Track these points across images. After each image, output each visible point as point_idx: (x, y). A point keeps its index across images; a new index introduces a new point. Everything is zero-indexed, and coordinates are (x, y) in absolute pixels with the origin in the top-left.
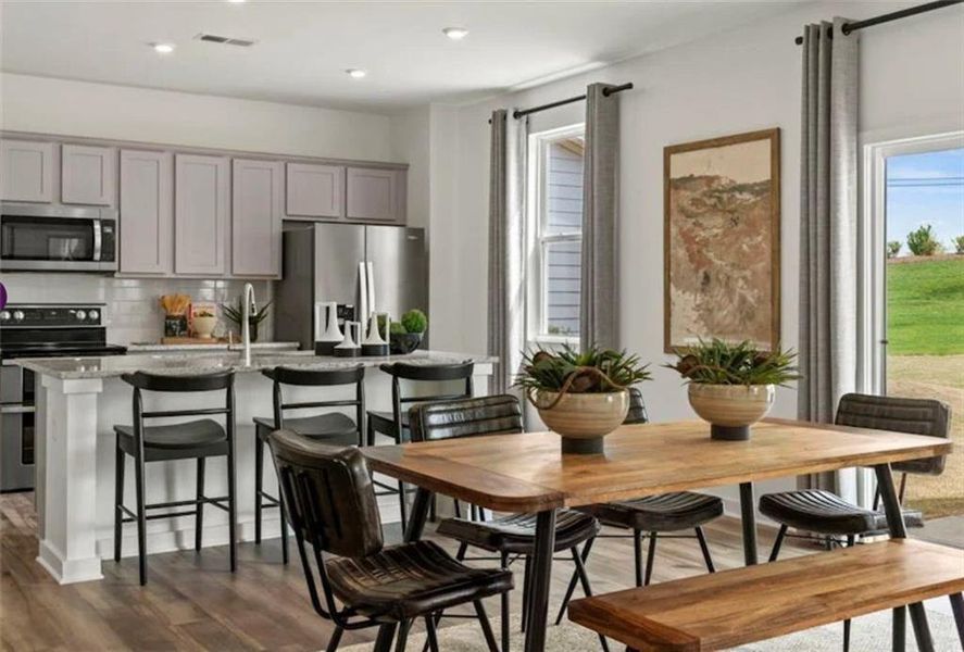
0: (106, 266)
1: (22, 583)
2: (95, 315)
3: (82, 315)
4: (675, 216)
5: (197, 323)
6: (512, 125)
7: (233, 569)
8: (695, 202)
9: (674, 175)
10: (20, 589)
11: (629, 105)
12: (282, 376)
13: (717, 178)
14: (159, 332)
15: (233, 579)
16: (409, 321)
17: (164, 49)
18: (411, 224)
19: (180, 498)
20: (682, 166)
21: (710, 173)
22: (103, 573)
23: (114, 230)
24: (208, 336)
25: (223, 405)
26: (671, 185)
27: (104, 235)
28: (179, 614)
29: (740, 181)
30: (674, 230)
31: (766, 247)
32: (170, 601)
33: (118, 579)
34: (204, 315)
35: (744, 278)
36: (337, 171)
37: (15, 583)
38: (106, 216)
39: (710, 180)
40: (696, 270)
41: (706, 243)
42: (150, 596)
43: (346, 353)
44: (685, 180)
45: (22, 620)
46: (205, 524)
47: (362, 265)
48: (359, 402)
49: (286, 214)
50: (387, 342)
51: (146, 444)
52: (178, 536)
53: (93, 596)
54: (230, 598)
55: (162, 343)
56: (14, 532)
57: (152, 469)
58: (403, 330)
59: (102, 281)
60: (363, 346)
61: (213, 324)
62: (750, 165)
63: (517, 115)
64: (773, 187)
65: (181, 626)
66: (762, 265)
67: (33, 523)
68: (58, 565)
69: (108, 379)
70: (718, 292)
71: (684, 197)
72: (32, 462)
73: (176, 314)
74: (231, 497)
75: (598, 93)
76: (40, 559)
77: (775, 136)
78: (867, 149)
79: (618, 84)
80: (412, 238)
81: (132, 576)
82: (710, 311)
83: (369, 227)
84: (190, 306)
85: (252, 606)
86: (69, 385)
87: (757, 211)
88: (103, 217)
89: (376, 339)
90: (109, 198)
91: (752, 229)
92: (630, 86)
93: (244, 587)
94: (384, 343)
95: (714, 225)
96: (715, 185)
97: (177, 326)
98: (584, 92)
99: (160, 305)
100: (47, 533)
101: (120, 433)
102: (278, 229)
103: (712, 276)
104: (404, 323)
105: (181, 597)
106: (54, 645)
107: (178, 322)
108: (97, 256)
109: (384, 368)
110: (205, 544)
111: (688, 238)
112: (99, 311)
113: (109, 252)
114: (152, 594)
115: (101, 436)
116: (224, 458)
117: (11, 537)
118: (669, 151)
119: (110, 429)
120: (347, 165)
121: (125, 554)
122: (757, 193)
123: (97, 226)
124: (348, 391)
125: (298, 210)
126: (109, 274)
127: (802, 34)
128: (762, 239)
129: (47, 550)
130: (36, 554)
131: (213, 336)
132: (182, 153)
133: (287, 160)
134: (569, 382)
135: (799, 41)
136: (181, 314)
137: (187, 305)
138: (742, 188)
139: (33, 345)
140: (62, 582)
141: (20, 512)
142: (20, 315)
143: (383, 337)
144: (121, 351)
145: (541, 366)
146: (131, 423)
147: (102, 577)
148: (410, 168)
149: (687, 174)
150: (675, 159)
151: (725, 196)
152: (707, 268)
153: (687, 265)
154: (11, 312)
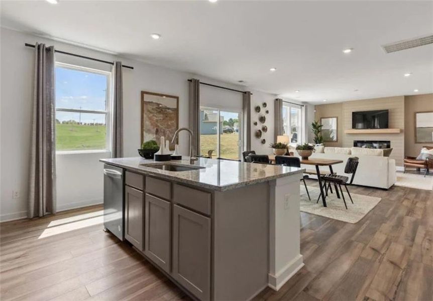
4: (145, 112)
8: (153, 109)
9: (145, 100)
13: (161, 104)
20: (147, 98)
26: (143, 103)
29: (168, 107)
30: (145, 116)
31: (175, 124)
35: (169, 131)
39: (158, 104)
40: (154, 128)
41: (156, 121)
44: (149, 102)
64: (176, 110)
66: (174, 128)
70: (161, 134)
71: (149, 107)
77: (177, 98)
87: (172, 115)
91: (171, 119)
95: (160, 117)
96: (160, 106)
103: (159, 130)
111: (150, 119)
118: (143, 93)
122: (173, 111)
128: (174, 122)
138: (169, 109)
149: (151, 101)
150: (145, 96)
151: (163, 109)
152: (157, 128)
153: (150, 126)
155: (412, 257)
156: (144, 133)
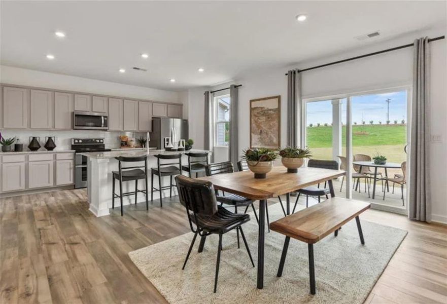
0: (105, 128)
1: (85, 218)
2: (102, 141)
3: (98, 141)
4: (253, 117)
5: (129, 143)
6: (210, 95)
7: (147, 209)
8: (258, 113)
9: (252, 107)
10: (85, 219)
11: (240, 90)
12: (160, 157)
13: (264, 107)
14: (119, 145)
15: (147, 212)
16: (189, 142)
17: (122, 71)
18: (184, 118)
19: (130, 191)
20: (254, 105)
21: (262, 106)
22: (110, 213)
23: (107, 119)
24: (132, 146)
25: (144, 165)
26: (252, 109)
27: (104, 120)
28: (135, 225)
29: (270, 108)
30: (252, 120)
31: (277, 124)
32: (131, 221)
33: (114, 214)
34: (131, 141)
35: (271, 132)
36: (166, 105)
37: (83, 217)
38: (105, 115)
39: (262, 108)
40: (258, 129)
41: (261, 123)
42: (124, 219)
43: (174, 150)
44: (255, 108)
45: (87, 230)
46: (138, 196)
47: (173, 128)
48: (180, 163)
49: (153, 116)
50: (184, 147)
51: (122, 177)
52: (130, 200)
53: (107, 220)
54: (147, 219)
55: (120, 148)
56: (81, 201)
57: (124, 183)
58: (188, 144)
59: (103, 132)
60: (178, 148)
61: (134, 143)
62: (272, 104)
63: (211, 92)
64: (279, 110)
65: (137, 229)
66: (276, 128)
67: (86, 198)
68: (96, 211)
69: (111, 159)
70: (264, 135)
71: (255, 112)
72: (86, 180)
74: (147, 190)
75: (233, 87)
76: (90, 209)
77: (279, 97)
78: (303, 100)
79: (238, 85)
80: (184, 121)
81: (119, 214)
82: (262, 139)
83: (175, 119)
85: (155, 221)
86: (99, 160)
87: (275, 115)
89: (181, 147)
90: (106, 110)
91: (273, 119)
92: (241, 85)
93: (151, 214)
95: (263, 119)
96: (263, 109)
97: (124, 144)
98: (229, 87)
99: (120, 138)
100: (92, 201)
101: (114, 173)
102: (151, 119)
103: (263, 131)
105: (134, 219)
106: (98, 239)
108: (103, 126)
109: (186, 154)
110: (138, 202)
111: (256, 122)
113: (106, 124)
114: (125, 218)
115: (108, 174)
116: (145, 180)
117: (80, 202)
118: (251, 101)
119: (111, 172)
120: (168, 104)
121: (115, 206)
122: (274, 111)
123: (103, 118)
124: (177, 160)
125: (156, 115)
126: (106, 130)
127: (287, 73)
128: (276, 122)
129: (93, 207)
130: (88, 207)
131: (134, 146)
132: (126, 99)
133: (153, 102)
134: (261, 158)
135: (286, 74)
136: (125, 140)
137: (127, 138)
138: (270, 110)
139: (82, 149)
140: (98, 216)
141: (82, 194)
142: (81, 141)
143: (183, 146)
144: (109, 150)
145: (250, 154)
146: (118, 170)
147: (109, 214)
148: (183, 105)
149: (256, 106)
150: (253, 103)
151: (266, 112)
152: (261, 129)
153: (256, 128)
154: (78, 140)
155: (41, 256)
156: (252, 134)
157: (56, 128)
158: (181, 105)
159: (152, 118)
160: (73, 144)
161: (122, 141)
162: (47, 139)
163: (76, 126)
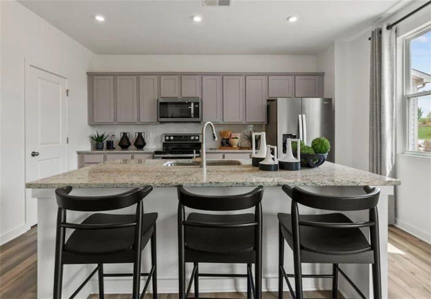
0: (196, 120)
2: (197, 138)
3: (192, 138)
5: (232, 141)
6: (386, 34)
16: (316, 145)
18: (326, 96)
23: (199, 106)
24: (236, 146)
27: (195, 108)
34: (235, 138)
36: (291, 78)
38: (197, 101)
47: (300, 116)
49: (269, 97)
50: (299, 160)
55: (220, 149)
58: (312, 152)
60: (280, 162)
61: (238, 142)
63: (389, 27)
73: (225, 138)
80: (326, 103)
83: (303, 99)
84: (231, 135)
88: (195, 101)
89: (290, 158)
90: (198, 94)
94: (296, 161)
97: (226, 143)
102: (265, 103)
104: (313, 147)
107: (225, 141)
108: (192, 116)
112: (198, 136)
113: (197, 114)
120: (295, 75)
123: (192, 105)
131: (238, 146)
132: (225, 75)
133: (268, 75)
136: (227, 138)
137: (229, 134)
142: (172, 138)
148: (325, 74)
154: (169, 137)
157: (141, 121)
158: (321, 75)
159: (268, 100)
160: (164, 141)
161: (223, 139)
162: (137, 134)
163: (160, 117)
